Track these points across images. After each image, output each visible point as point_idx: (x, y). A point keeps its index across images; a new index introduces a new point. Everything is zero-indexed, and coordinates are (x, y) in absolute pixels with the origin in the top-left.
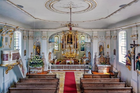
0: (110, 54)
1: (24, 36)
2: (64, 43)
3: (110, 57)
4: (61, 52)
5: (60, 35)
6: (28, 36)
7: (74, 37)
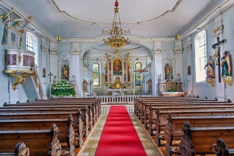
0: (182, 76)
1: (41, 46)
2: (109, 73)
3: (182, 81)
4: (103, 87)
5: (102, 61)
6: (49, 50)
7: (125, 63)
